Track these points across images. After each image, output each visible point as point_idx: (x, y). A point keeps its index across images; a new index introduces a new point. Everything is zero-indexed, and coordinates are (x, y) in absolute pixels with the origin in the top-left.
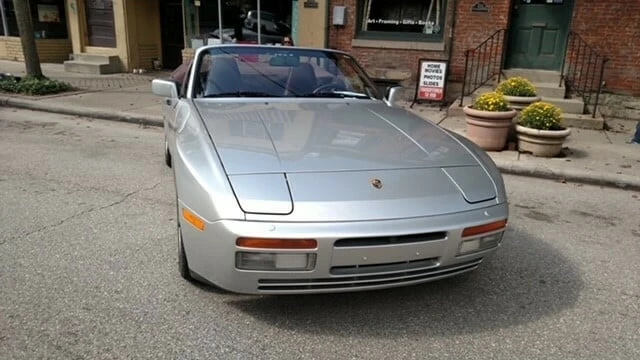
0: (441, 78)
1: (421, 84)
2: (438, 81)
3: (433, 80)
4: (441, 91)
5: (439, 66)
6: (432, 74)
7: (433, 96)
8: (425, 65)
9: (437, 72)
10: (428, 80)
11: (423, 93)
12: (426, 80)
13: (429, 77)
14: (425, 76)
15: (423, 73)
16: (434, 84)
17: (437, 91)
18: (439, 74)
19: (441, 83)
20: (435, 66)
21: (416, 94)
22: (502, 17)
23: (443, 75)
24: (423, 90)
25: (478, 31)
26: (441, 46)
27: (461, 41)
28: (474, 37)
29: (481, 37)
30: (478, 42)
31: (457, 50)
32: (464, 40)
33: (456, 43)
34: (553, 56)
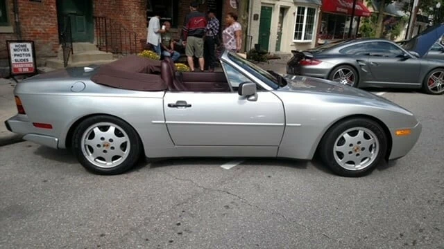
0: (29, 55)
1: (13, 62)
2: (28, 58)
3: (23, 58)
4: (32, 66)
5: (25, 46)
6: (20, 52)
7: (26, 70)
8: (12, 46)
9: (25, 50)
10: (18, 58)
11: (16, 69)
12: (16, 58)
13: (18, 55)
14: (15, 55)
15: (12, 53)
16: (24, 60)
17: (28, 65)
18: (28, 53)
19: (31, 59)
20: (22, 46)
21: (10, 69)
22: (52, 6)
23: (30, 52)
24: (16, 66)
25: (37, 16)
26: (10, 29)
27: (25, 25)
28: (35, 21)
29: (40, 22)
30: (39, 25)
31: (24, 32)
32: (28, 24)
33: (22, 26)
34: (84, 33)
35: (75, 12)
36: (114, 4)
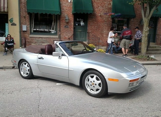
8: (55, 42)
22: (72, 29)
25: (66, 32)
26: (57, 37)
27: (62, 35)
28: (66, 34)
29: (67, 34)
30: (67, 35)
31: (62, 38)
32: (63, 35)
33: (61, 36)
34: (84, 38)
35: (81, 31)
36: (96, 27)
